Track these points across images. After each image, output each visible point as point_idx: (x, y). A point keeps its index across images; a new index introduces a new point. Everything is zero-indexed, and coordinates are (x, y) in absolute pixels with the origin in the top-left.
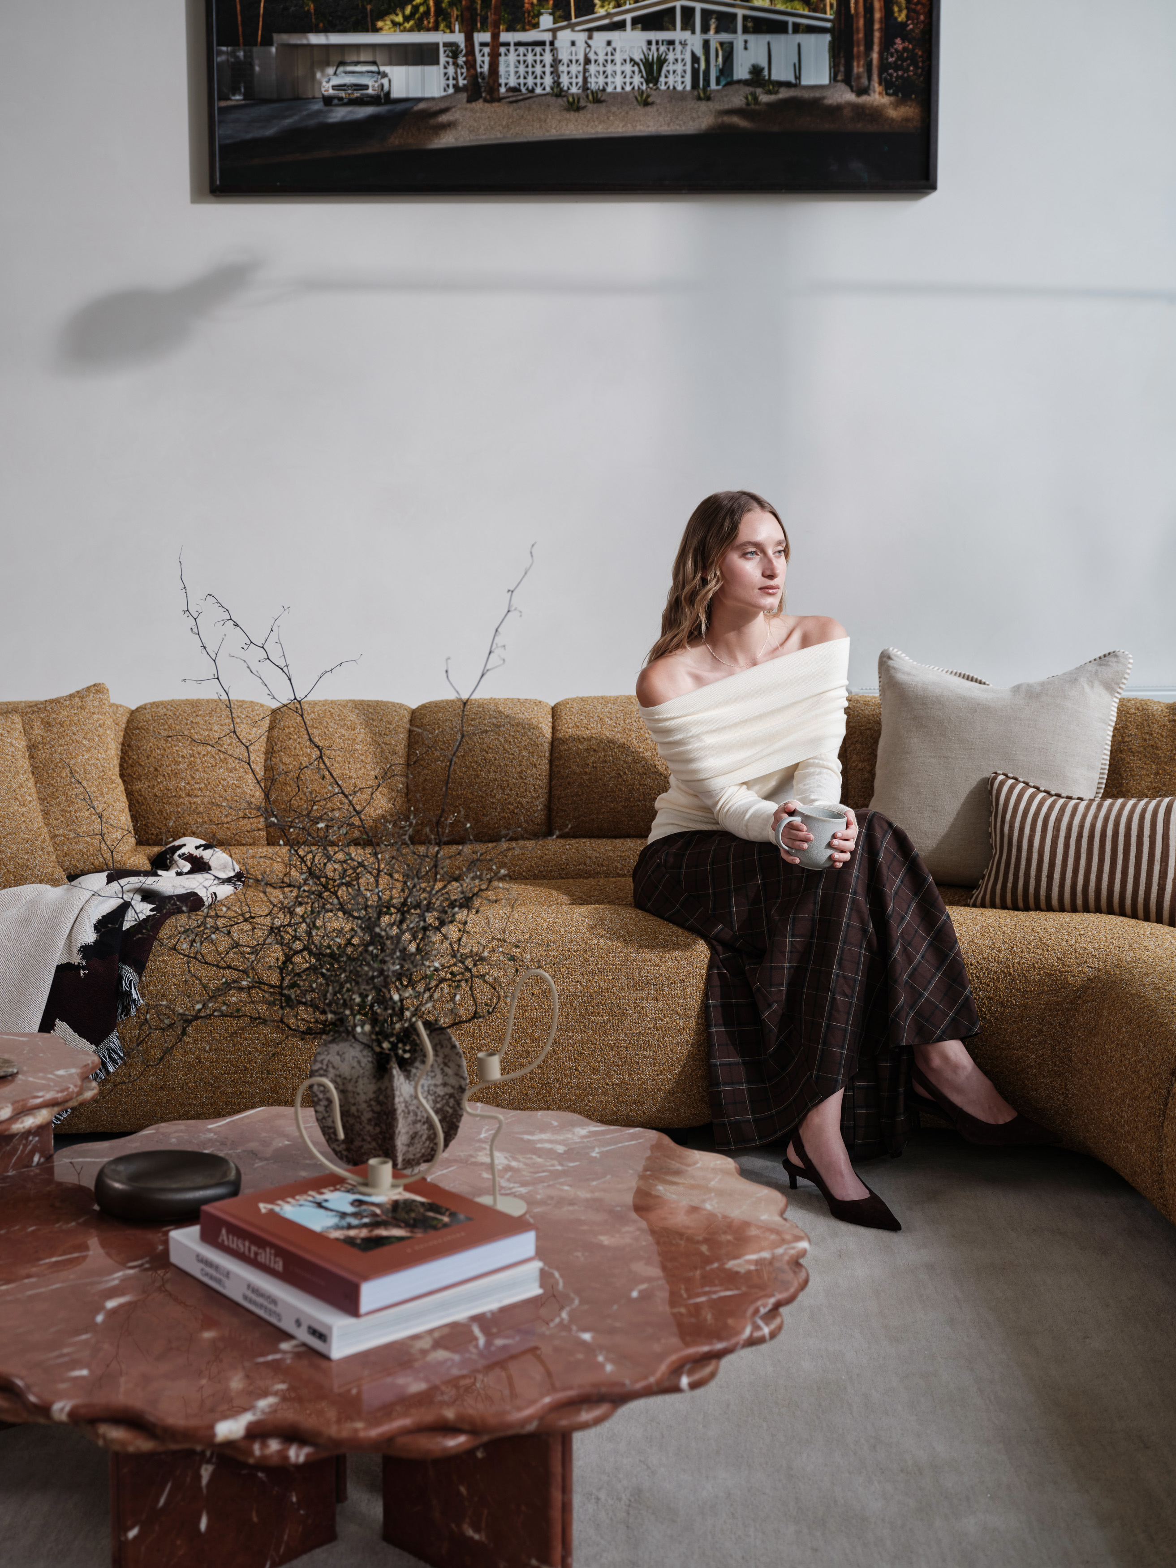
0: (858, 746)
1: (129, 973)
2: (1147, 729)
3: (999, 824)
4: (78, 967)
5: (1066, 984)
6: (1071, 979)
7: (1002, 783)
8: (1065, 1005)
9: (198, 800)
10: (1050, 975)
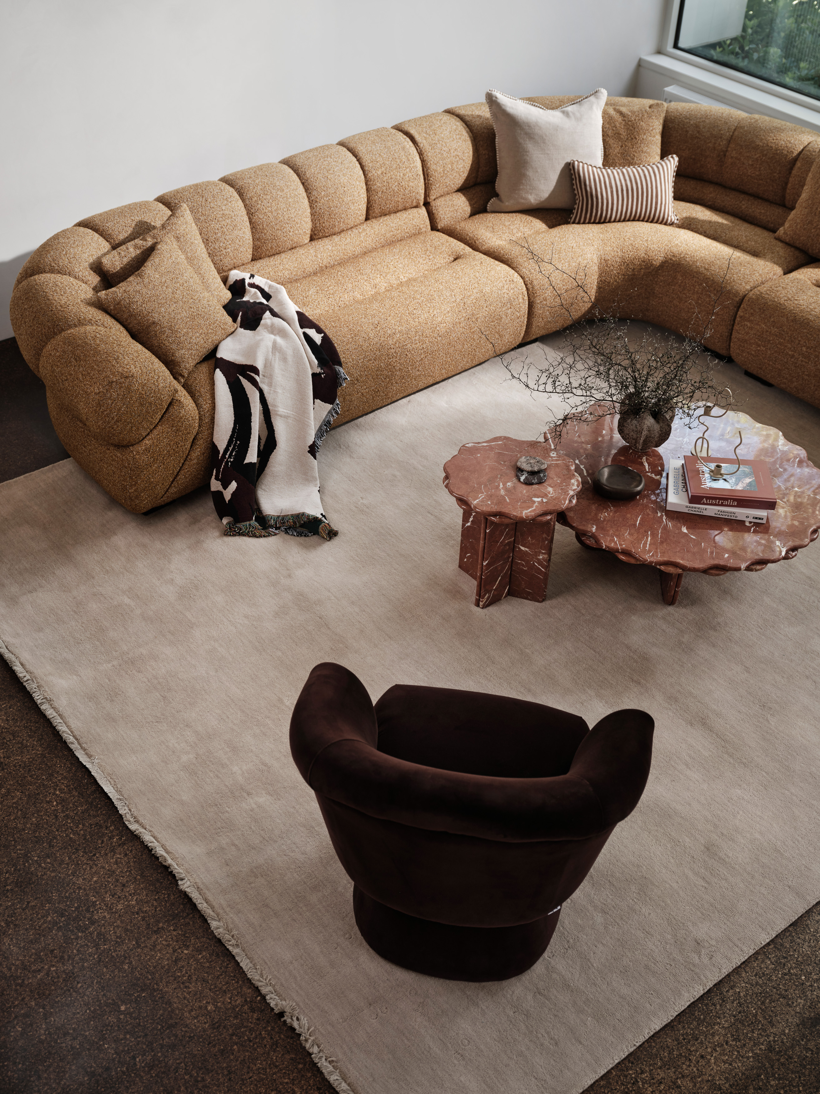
0: (481, 142)
1: (337, 368)
2: (613, 125)
3: (583, 186)
4: (320, 374)
5: (652, 265)
6: (654, 262)
7: (578, 166)
8: (653, 273)
9: (229, 250)
10: (644, 262)
